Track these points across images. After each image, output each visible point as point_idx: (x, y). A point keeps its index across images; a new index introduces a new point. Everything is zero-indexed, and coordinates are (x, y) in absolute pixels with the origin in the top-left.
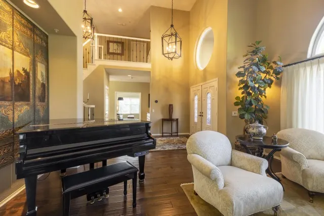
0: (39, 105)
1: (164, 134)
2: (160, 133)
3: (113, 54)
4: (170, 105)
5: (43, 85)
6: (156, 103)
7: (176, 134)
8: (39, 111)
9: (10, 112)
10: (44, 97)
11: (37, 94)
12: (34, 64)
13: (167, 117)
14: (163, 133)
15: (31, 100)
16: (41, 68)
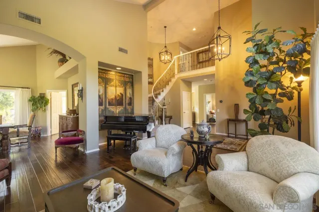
0: (128, 107)
1: (230, 135)
2: (226, 133)
3: (202, 62)
4: (235, 104)
5: (130, 98)
6: (221, 104)
7: (246, 137)
8: (128, 110)
9: (115, 110)
10: (131, 103)
11: (127, 102)
12: (125, 90)
13: (233, 118)
14: (228, 134)
15: (124, 105)
16: (129, 91)
